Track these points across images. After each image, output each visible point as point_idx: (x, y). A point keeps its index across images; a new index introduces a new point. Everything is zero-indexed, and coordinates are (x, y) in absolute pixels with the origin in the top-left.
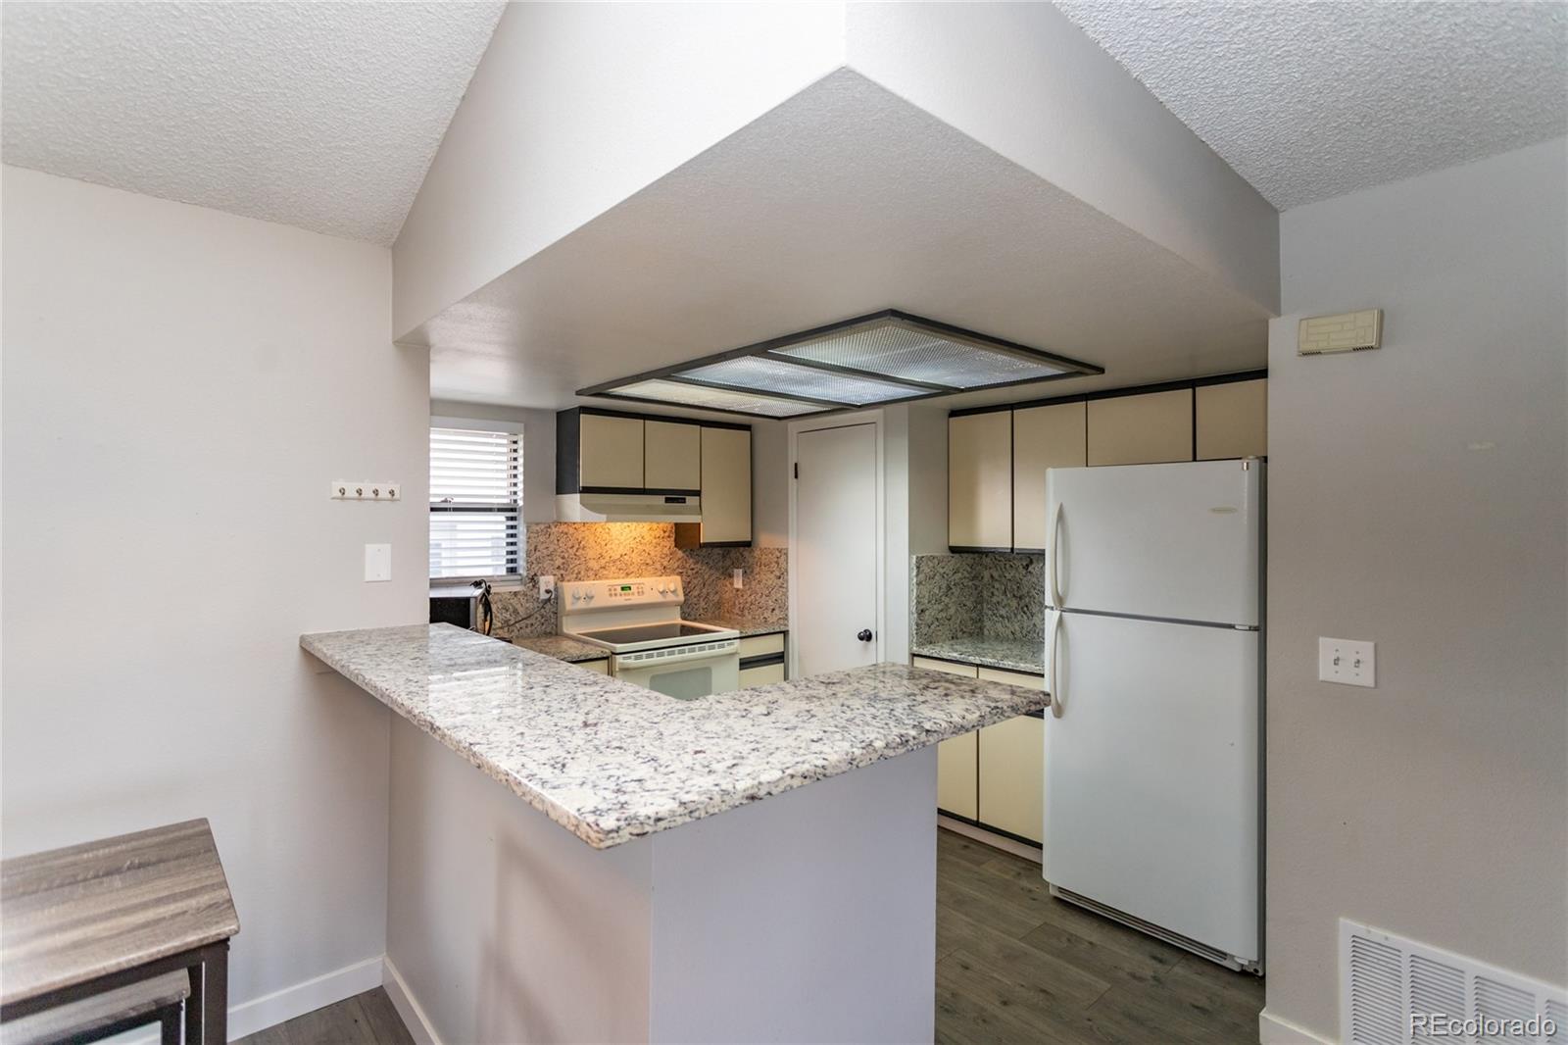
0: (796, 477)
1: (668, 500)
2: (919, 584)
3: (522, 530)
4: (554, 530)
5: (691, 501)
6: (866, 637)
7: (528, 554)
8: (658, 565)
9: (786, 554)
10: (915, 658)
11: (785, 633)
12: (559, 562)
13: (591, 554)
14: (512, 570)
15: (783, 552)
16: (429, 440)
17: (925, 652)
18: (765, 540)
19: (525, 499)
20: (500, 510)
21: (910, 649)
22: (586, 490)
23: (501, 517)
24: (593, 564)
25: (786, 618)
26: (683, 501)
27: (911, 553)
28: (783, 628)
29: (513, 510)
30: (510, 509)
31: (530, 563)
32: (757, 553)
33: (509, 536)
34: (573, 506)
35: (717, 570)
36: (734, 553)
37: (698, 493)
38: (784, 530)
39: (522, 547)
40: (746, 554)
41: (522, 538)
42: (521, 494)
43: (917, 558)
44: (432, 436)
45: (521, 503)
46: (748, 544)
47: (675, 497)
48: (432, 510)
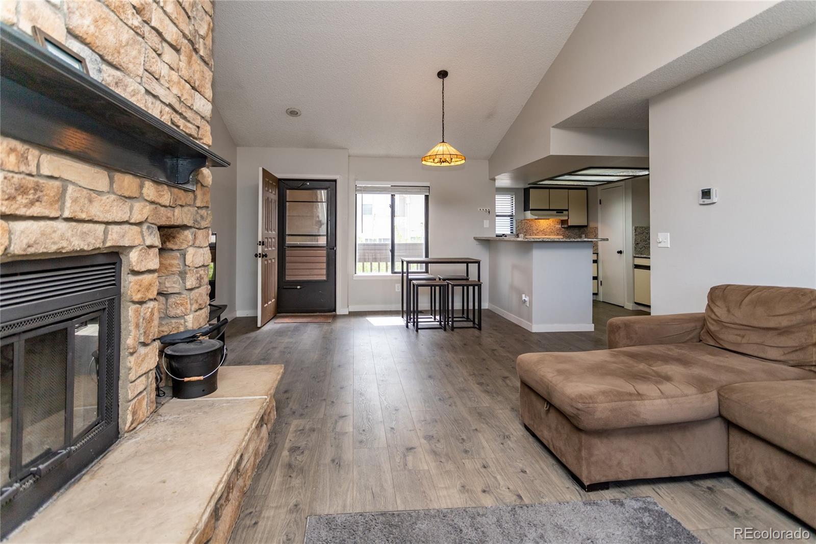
0: (600, 204)
1: (557, 212)
2: (636, 235)
3: (514, 221)
4: (523, 221)
5: (565, 213)
6: (620, 252)
7: (516, 228)
8: (555, 233)
9: (598, 229)
10: (635, 258)
11: (597, 254)
12: (525, 230)
13: (534, 228)
14: (512, 232)
15: (597, 228)
16: (495, 198)
17: (637, 256)
18: (592, 225)
19: (515, 213)
20: (509, 216)
21: (633, 255)
22: (532, 210)
23: (509, 218)
24: (535, 231)
25: (597, 249)
26: (562, 213)
27: (633, 226)
28: (596, 252)
29: (512, 216)
30: (511, 216)
31: (516, 230)
32: (589, 229)
33: (511, 223)
34: (529, 214)
35: (577, 235)
36: (582, 230)
37: (567, 210)
38: (597, 221)
39: (514, 226)
40: (586, 229)
41: (514, 224)
42: (514, 212)
43: (635, 227)
44: (496, 197)
45: (514, 214)
46: (586, 226)
47: (560, 211)
48: (497, 216)
